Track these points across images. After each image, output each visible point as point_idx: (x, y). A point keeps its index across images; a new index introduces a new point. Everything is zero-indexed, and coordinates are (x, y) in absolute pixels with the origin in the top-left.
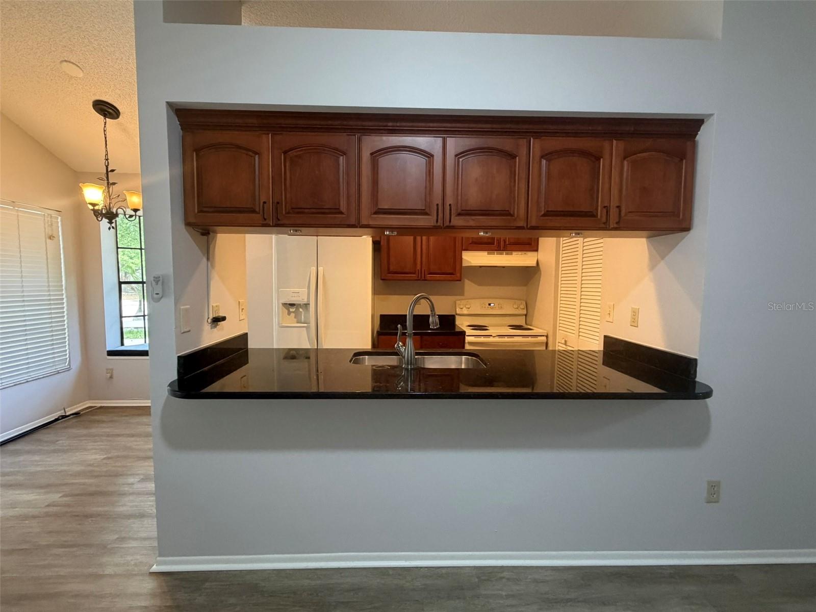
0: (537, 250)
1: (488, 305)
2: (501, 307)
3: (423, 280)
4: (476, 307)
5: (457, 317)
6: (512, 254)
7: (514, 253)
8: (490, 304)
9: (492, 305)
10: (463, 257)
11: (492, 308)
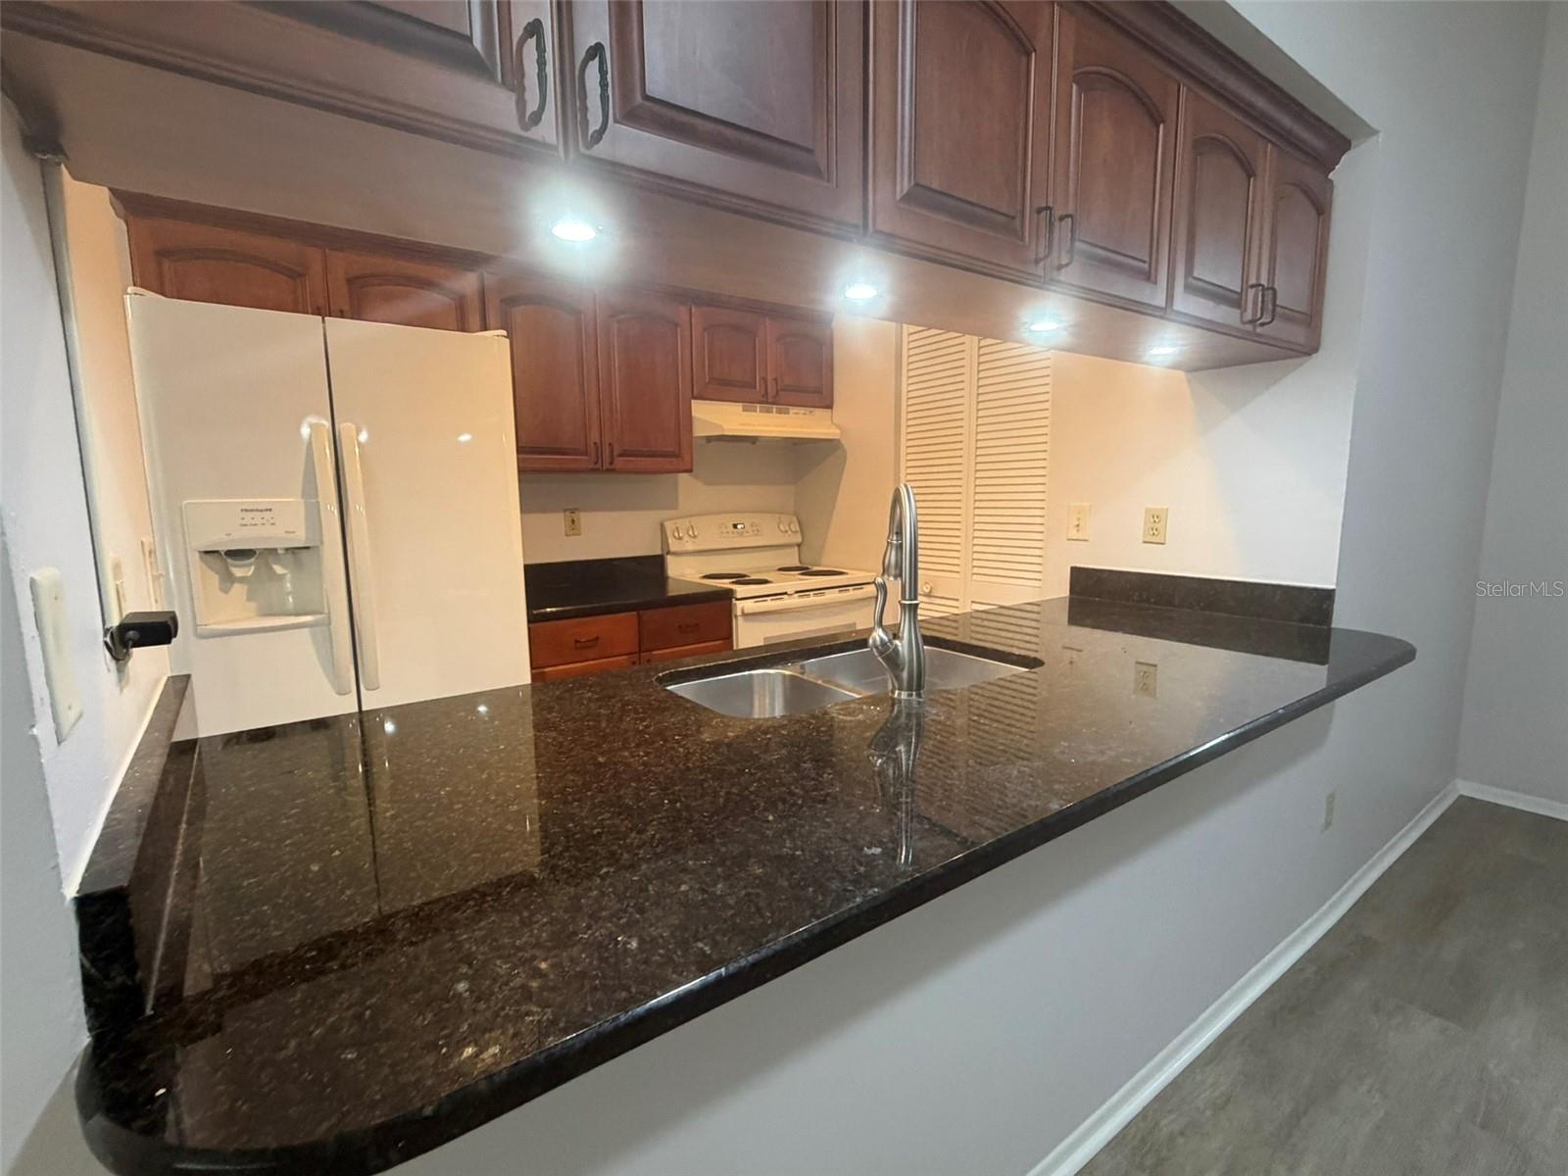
0: (830, 406)
1: (731, 527)
2: (758, 531)
3: (608, 470)
4: (712, 533)
5: (669, 558)
6: (788, 413)
7: (793, 410)
8: (735, 526)
9: (739, 526)
10: (693, 414)
11: (741, 534)
